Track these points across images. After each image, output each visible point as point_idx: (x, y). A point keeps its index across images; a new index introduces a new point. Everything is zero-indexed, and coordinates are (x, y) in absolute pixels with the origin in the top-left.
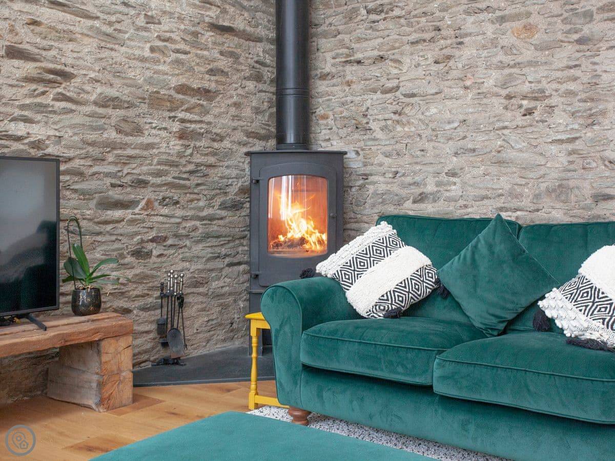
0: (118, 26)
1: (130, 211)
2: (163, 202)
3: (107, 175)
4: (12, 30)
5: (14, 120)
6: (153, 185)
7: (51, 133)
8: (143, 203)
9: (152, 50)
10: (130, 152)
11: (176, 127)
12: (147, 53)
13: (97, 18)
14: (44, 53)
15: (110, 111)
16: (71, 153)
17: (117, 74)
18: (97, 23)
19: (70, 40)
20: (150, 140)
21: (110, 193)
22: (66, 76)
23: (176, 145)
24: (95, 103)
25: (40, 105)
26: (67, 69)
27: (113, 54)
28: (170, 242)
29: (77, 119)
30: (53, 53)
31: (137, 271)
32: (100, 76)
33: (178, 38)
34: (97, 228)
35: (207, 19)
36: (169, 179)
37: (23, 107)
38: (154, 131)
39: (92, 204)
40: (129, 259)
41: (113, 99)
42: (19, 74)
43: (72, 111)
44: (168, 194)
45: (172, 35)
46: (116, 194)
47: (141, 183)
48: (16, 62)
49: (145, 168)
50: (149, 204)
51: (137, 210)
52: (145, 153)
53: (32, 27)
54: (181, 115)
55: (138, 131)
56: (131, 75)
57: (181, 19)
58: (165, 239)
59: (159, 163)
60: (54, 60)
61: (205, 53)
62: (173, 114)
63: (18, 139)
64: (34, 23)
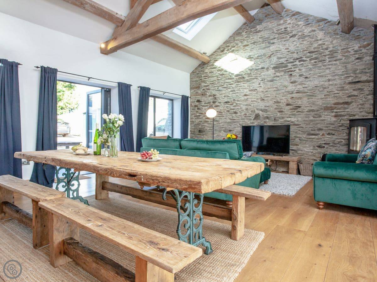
0: (314, 93)
1: (317, 136)
2: (329, 134)
3: (310, 128)
4: (287, 100)
5: (287, 118)
6: (325, 130)
7: (295, 119)
8: (321, 134)
9: (325, 96)
10: (317, 122)
11: (333, 114)
12: (323, 97)
13: (308, 92)
14: (294, 103)
15: (311, 113)
16: (300, 123)
17: (313, 104)
18: (308, 94)
19: (301, 99)
20: (324, 118)
21: (311, 132)
22: (299, 107)
23: (334, 119)
24: (307, 112)
25: (293, 114)
26: (300, 106)
27: (313, 99)
28: (331, 145)
29: (302, 116)
30: (297, 103)
31: (319, 151)
32: (308, 105)
33: (335, 90)
34: (307, 140)
35: (347, 82)
36: (331, 128)
37: (290, 115)
38: (325, 116)
39: (306, 134)
40: (316, 148)
41: (312, 110)
42: (289, 108)
43: (301, 114)
44: (331, 132)
45: (333, 90)
46: (312, 132)
47: (320, 129)
48: (288, 106)
49: (322, 126)
50: (323, 135)
51: (319, 136)
52: (323, 122)
53: (292, 99)
54: (335, 111)
55: (320, 116)
56: (318, 103)
57: (336, 85)
58: (329, 144)
59: (327, 124)
60: (297, 104)
61: (347, 92)
62: (332, 111)
63: (289, 121)
64: (292, 98)
